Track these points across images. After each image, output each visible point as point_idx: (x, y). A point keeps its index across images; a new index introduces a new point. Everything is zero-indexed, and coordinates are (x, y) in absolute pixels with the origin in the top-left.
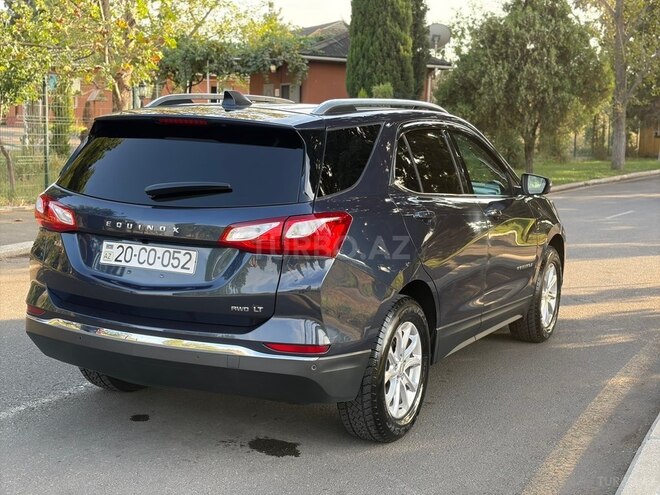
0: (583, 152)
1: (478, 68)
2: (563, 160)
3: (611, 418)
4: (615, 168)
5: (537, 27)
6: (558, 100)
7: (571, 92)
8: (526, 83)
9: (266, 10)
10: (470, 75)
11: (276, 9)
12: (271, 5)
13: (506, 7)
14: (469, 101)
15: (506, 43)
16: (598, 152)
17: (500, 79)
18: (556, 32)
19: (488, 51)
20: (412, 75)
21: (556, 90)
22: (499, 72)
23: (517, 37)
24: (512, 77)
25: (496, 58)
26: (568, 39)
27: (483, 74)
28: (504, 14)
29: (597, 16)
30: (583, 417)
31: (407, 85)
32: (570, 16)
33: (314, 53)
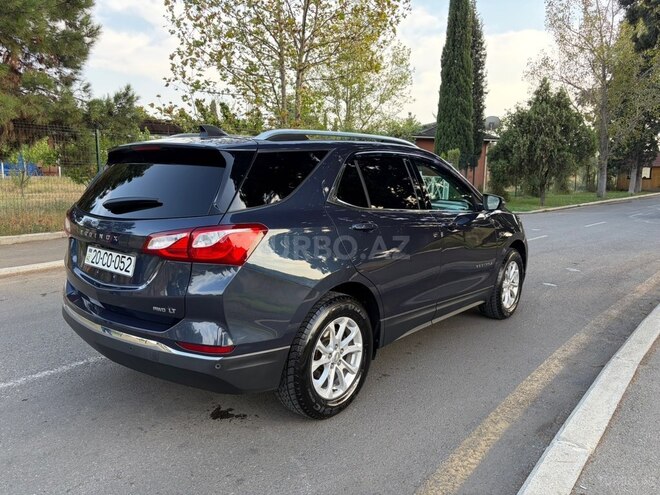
0: (581, 188)
1: (511, 138)
2: (568, 192)
3: (535, 401)
4: (600, 197)
5: (549, 113)
6: (561, 157)
7: (569, 151)
8: (540, 147)
9: (407, 116)
10: (507, 143)
11: (413, 115)
12: (410, 114)
13: (530, 103)
14: (506, 158)
15: (529, 124)
16: (590, 187)
17: (524, 145)
18: (561, 116)
19: (518, 129)
20: (472, 144)
21: (559, 150)
22: (524, 140)
23: (536, 120)
24: (532, 143)
25: (523, 133)
26: (568, 120)
27: (514, 142)
28: (529, 108)
29: (591, 110)
30: (510, 398)
31: (469, 149)
32: (571, 106)
33: (420, 135)
